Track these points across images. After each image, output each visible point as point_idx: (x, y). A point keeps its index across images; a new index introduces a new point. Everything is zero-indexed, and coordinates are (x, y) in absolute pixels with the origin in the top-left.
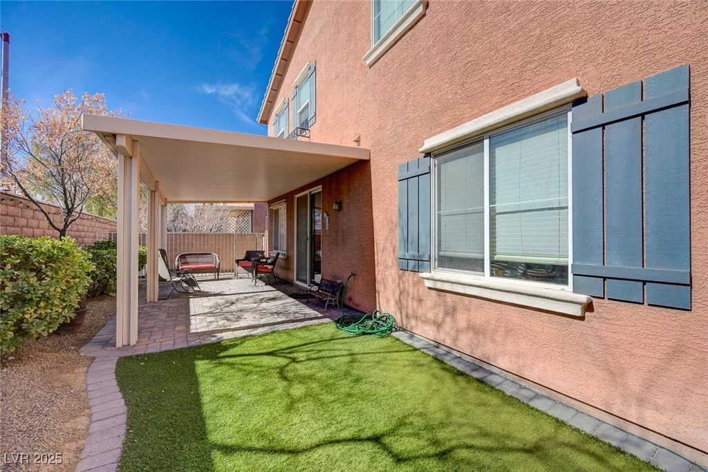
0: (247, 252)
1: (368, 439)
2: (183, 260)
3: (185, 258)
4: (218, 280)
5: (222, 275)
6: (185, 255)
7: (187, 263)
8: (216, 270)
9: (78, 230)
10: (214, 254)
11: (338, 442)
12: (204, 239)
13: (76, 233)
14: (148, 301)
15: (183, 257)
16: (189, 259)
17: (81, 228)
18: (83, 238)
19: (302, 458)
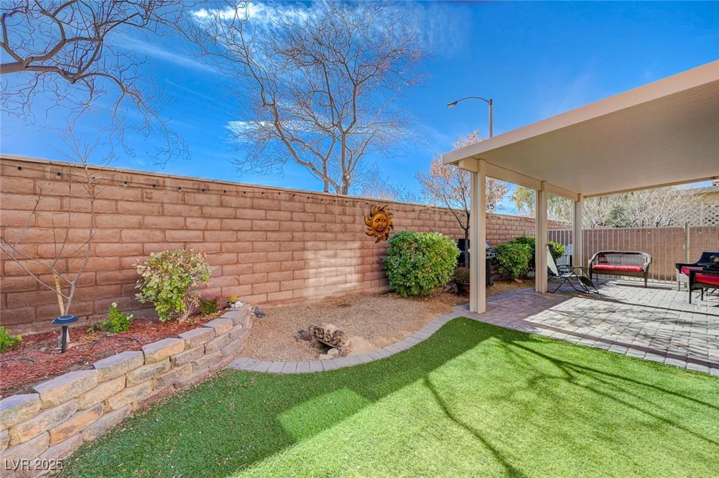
0: (704, 253)
1: (507, 466)
2: (602, 260)
3: (604, 257)
4: (646, 287)
5: (650, 282)
6: (607, 253)
7: (606, 262)
8: (644, 274)
9: (506, 229)
10: (644, 254)
11: (483, 441)
12: (643, 236)
13: (504, 231)
14: (537, 290)
15: (601, 255)
16: (608, 258)
17: (509, 227)
18: (505, 235)
19: (446, 421)
